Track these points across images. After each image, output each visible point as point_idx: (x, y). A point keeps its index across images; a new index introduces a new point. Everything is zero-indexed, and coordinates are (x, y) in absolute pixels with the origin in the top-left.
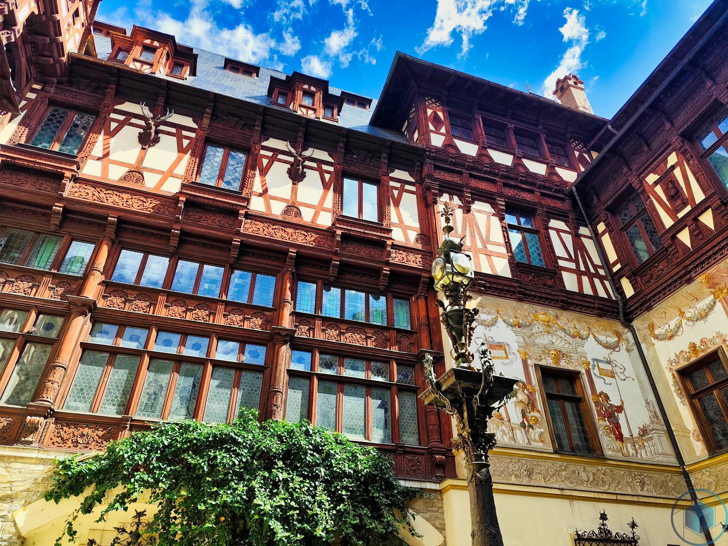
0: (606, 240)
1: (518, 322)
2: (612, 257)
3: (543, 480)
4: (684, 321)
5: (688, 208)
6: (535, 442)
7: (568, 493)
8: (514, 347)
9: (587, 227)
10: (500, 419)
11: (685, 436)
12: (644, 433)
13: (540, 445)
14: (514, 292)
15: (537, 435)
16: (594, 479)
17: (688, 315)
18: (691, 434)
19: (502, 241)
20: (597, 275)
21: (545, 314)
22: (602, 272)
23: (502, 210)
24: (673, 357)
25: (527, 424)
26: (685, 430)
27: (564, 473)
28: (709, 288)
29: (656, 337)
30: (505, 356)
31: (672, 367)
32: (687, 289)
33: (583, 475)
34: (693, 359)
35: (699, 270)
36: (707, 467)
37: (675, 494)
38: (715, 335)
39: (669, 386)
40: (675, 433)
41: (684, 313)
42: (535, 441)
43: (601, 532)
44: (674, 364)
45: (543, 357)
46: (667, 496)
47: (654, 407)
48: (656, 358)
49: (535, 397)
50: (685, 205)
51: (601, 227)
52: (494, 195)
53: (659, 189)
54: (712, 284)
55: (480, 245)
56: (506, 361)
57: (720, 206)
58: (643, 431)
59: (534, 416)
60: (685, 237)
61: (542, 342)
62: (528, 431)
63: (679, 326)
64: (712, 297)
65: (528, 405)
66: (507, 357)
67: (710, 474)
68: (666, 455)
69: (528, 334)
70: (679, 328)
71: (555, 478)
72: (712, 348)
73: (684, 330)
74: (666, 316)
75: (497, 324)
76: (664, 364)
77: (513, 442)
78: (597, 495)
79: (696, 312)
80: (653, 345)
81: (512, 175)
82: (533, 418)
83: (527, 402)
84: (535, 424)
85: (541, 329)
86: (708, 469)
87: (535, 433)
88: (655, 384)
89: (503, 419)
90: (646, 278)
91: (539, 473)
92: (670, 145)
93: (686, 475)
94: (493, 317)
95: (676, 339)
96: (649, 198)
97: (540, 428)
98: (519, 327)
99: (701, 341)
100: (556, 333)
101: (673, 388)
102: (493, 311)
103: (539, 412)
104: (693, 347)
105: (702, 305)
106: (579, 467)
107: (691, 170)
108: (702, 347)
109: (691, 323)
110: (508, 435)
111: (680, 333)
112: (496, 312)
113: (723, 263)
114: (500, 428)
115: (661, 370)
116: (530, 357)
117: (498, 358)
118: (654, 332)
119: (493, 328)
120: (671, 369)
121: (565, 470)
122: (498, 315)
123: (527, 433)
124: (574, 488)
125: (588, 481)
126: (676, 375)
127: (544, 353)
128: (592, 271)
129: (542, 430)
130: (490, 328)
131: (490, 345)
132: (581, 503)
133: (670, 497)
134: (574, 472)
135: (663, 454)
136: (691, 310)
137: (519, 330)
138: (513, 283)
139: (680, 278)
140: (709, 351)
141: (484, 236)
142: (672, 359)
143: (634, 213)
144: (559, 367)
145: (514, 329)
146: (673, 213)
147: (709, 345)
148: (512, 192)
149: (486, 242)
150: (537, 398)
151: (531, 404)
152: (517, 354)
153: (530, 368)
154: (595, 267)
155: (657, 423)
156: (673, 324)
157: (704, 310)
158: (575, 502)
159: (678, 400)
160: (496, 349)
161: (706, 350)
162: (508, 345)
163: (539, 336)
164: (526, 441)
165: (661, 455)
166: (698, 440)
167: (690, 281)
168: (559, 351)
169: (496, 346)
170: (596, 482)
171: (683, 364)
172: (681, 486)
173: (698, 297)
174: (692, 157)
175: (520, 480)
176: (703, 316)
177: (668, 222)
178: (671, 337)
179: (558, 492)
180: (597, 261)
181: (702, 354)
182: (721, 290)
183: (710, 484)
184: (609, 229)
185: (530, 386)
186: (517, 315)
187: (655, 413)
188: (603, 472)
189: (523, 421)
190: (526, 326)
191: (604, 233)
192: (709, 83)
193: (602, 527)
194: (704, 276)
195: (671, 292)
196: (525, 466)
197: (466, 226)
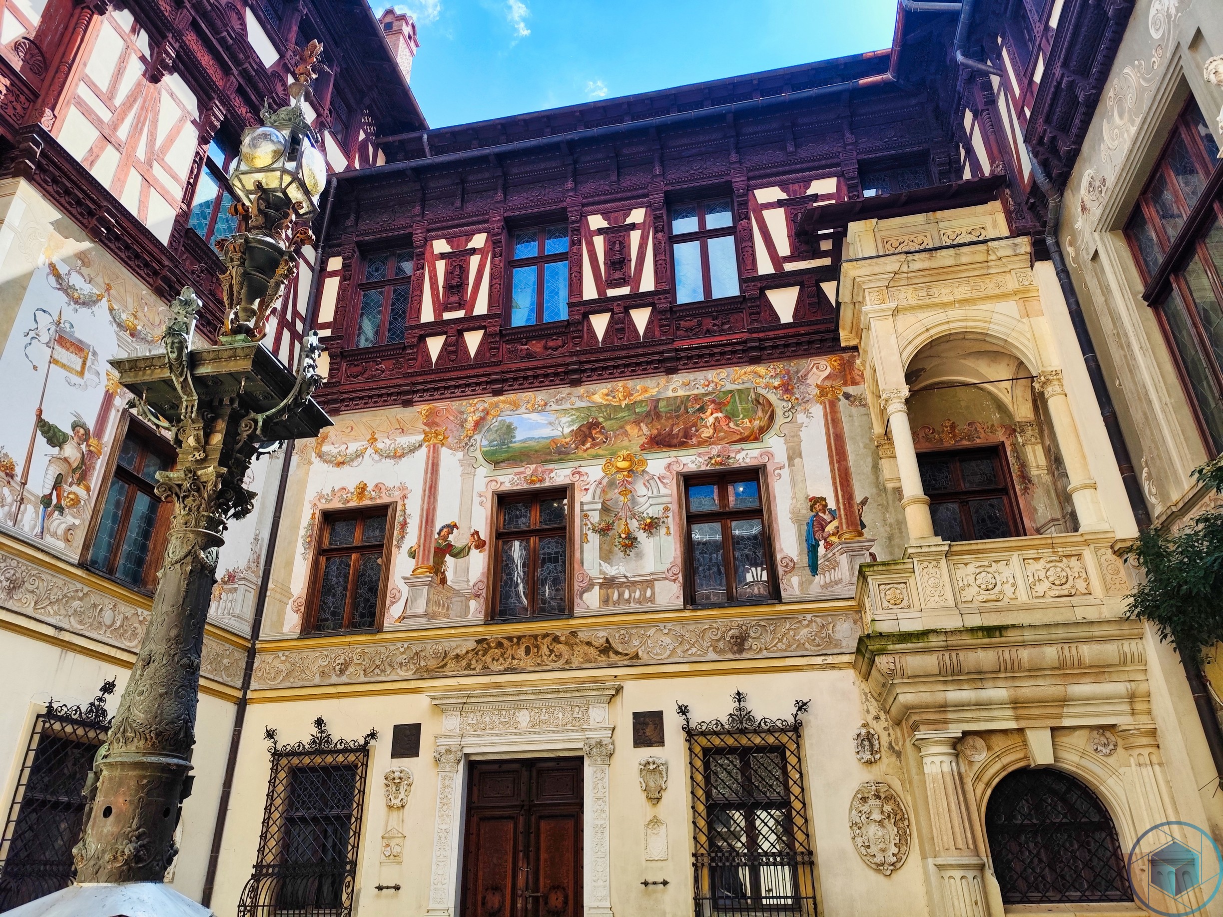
0: (332, 286)
1: (135, 326)
2: (327, 313)
3: (33, 604)
4: (370, 451)
5: (460, 314)
6: (52, 536)
7: (66, 637)
9: (316, 250)
10: (7, 474)
11: (280, 601)
12: (229, 579)
13: (60, 545)
14: (156, 273)
15: (63, 526)
16: (121, 626)
17: (380, 445)
18: (291, 601)
19: (184, 175)
20: (291, 327)
22: (299, 327)
23: (213, 127)
24: (327, 491)
25: (54, 501)
26: (286, 592)
27: (76, 604)
28: (425, 424)
29: (320, 456)
30: (79, 368)
31: (318, 503)
32: (398, 412)
33: (107, 616)
34: (353, 504)
35: (426, 396)
36: (288, 649)
37: (224, 676)
38: (398, 485)
39: (299, 528)
40: (268, 593)
41: (376, 440)
42: (54, 535)
43: (91, 711)
44: (323, 501)
46: (212, 677)
47: (261, 549)
48: (303, 484)
50: (460, 307)
51: (335, 263)
52: (215, 92)
53: (441, 265)
54: (431, 422)
55: (141, 153)
56: (75, 379)
57: (496, 334)
58: (230, 576)
59: (75, 493)
60: (435, 345)
62: (50, 515)
63: (359, 455)
64: (422, 437)
65: (74, 471)
66: (81, 374)
67: (285, 661)
68: (241, 618)
70: (357, 456)
71: (56, 607)
72: (385, 500)
73: (363, 463)
74: (351, 434)
75: (95, 308)
76: (310, 495)
77: (11, 524)
78: (113, 652)
79: (393, 446)
80: (310, 463)
81: (261, 85)
82: (71, 496)
83: (75, 465)
84: (69, 507)
86: (287, 653)
87: (59, 523)
88: (279, 517)
89: (12, 477)
90: (355, 370)
91: (32, 592)
92: (486, 221)
93: (252, 653)
94: (95, 291)
95: (346, 469)
96: (423, 268)
97: (74, 517)
98: (132, 335)
99: (376, 486)
101: (302, 532)
102: (99, 280)
103: (88, 489)
104: (362, 489)
105: (404, 441)
106: (107, 601)
107: (491, 269)
108: (373, 493)
109: (377, 457)
110: (6, 508)
111: (355, 464)
112: (103, 285)
113: (458, 403)
115: (300, 502)
117: (64, 366)
118: (321, 446)
119: (84, 311)
120: (315, 505)
121: (81, 599)
122: (106, 294)
123: (47, 516)
124: (81, 632)
125: (109, 627)
126: (317, 516)
128: (289, 316)
129: (77, 522)
130: (77, 307)
131: (61, 337)
132: (80, 658)
133: (216, 678)
134: (95, 606)
135: (238, 617)
136: (387, 441)
137: (129, 339)
138: (164, 258)
139: (398, 394)
140: (379, 501)
141: (159, 143)
142: (324, 493)
143: (391, 275)
145: (121, 333)
146: (440, 307)
147: (383, 495)
148: (244, 111)
149: (155, 156)
150: (98, 467)
151: (82, 472)
152: (104, 377)
153: (113, 413)
154: (295, 313)
155: (253, 572)
156: (353, 447)
157: (403, 449)
158: (71, 655)
159: (300, 549)
160: (68, 349)
161: (375, 499)
162: (95, 354)
164: (38, 530)
165: (234, 616)
166: (296, 612)
167: (407, 403)
169: (72, 344)
170: (121, 631)
171: (337, 505)
172: (238, 666)
173: (405, 429)
174: (501, 255)
176: (397, 455)
177: (427, 315)
178: (340, 464)
179: (50, 631)
180: (302, 308)
181: (367, 502)
182: (437, 434)
183: (278, 672)
184: (345, 274)
185: (96, 442)
186: (139, 314)
187: (259, 557)
188: (141, 618)
189: (51, 494)
190: (145, 340)
191: (333, 274)
192: (570, 185)
193: (97, 703)
194: (427, 407)
195: (376, 405)
196: (12, 572)
197: (135, 101)
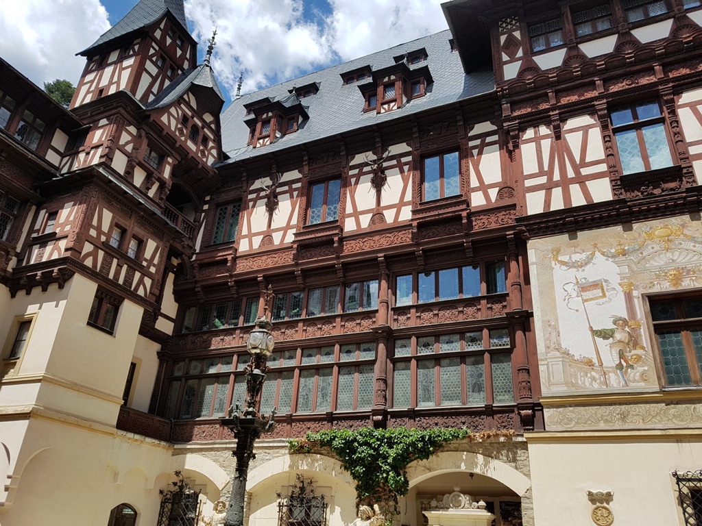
1: (624, 249)
3: (641, 421)
6: (634, 383)
7: (673, 432)
8: (615, 281)
10: (590, 366)
13: (643, 384)
14: (616, 216)
15: (638, 374)
19: (602, 155)
21: (666, 227)
23: (603, 116)
25: (624, 364)
30: (601, 294)
42: (635, 381)
45: (656, 283)
49: (640, 332)
55: (571, 173)
59: (635, 355)
61: (656, 264)
62: (626, 372)
65: (628, 344)
66: (604, 295)
69: (635, 260)
75: (594, 261)
77: (605, 387)
81: (615, 63)
82: (634, 357)
83: (627, 341)
85: (657, 248)
87: (634, 374)
89: (593, 365)
91: (638, 415)
94: (588, 253)
98: (624, 255)
100: (681, 246)
102: (588, 247)
103: (643, 348)
110: (598, 381)
112: (592, 247)
114: (589, 375)
116: (637, 288)
119: (588, 267)
122: (596, 249)
123: (624, 374)
127: (658, 276)
130: (583, 268)
131: (582, 288)
137: (624, 258)
138: (614, 206)
141: (578, 161)
144: (680, 288)
145: (616, 260)
148: (619, 84)
149: (579, 166)
150: (642, 334)
151: (634, 341)
153: (636, 301)
158: (685, 443)
160: (589, 290)
162: (606, 281)
163: (653, 258)
168: (683, 268)
169: (590, 286)
175: (611, 424)
185: (633, 322)
186: (622, 242)
189: (620, 362)
190: (634, 251)
197: (554, 158)
